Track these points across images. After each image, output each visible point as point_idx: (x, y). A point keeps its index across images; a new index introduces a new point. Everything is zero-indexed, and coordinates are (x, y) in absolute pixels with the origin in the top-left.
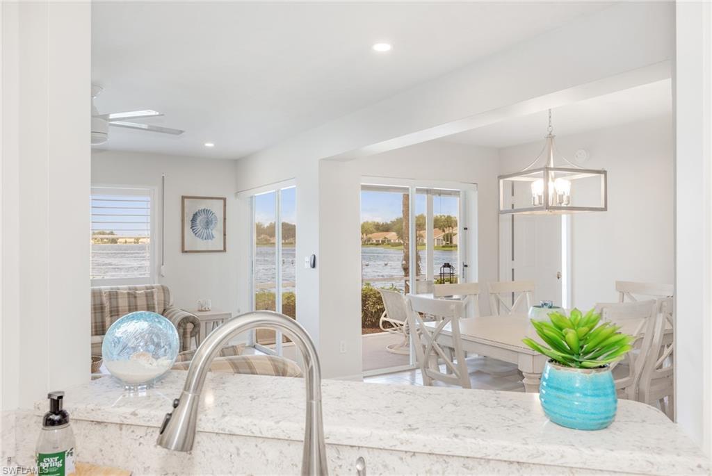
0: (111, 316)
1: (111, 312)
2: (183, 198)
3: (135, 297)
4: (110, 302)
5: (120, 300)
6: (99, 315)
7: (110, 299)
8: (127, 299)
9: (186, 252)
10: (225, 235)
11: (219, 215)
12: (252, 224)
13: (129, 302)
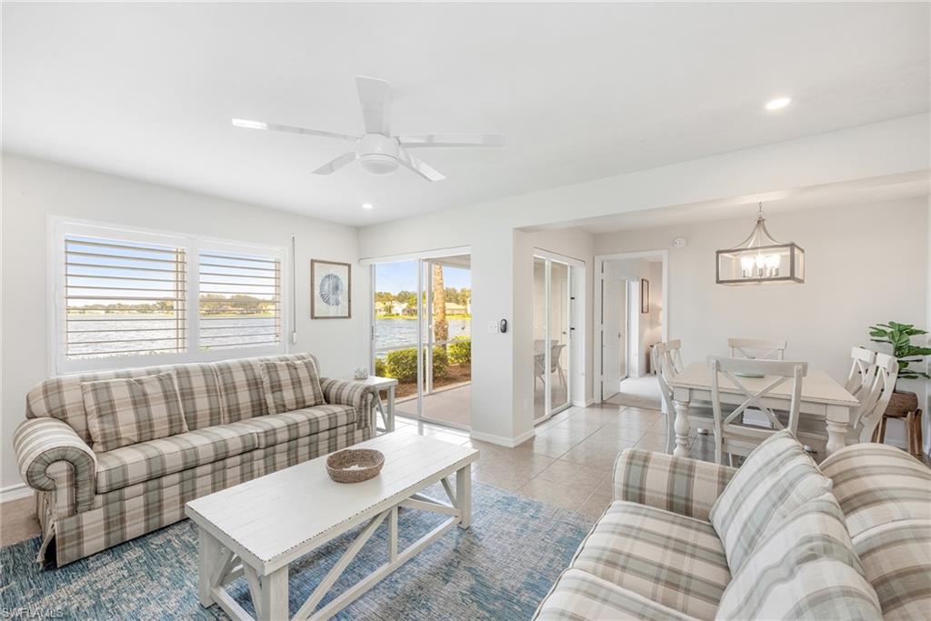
0: (273, 392)
1: (272, 387)
2: (313, 262)
3: (296, 369)
4: (270, 377)
5: (281, 374)
6: (254, 392)
7: (269, 372)
8: (287, 371)
9: (316, 318)
10: (350, 301)
11: (345, 282)
12: (371, 293)
13: (291, 374)
